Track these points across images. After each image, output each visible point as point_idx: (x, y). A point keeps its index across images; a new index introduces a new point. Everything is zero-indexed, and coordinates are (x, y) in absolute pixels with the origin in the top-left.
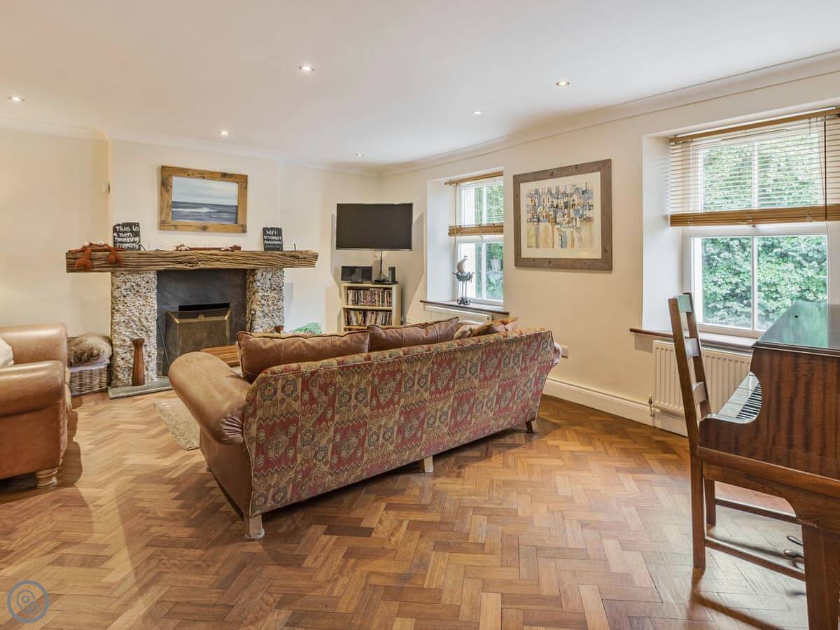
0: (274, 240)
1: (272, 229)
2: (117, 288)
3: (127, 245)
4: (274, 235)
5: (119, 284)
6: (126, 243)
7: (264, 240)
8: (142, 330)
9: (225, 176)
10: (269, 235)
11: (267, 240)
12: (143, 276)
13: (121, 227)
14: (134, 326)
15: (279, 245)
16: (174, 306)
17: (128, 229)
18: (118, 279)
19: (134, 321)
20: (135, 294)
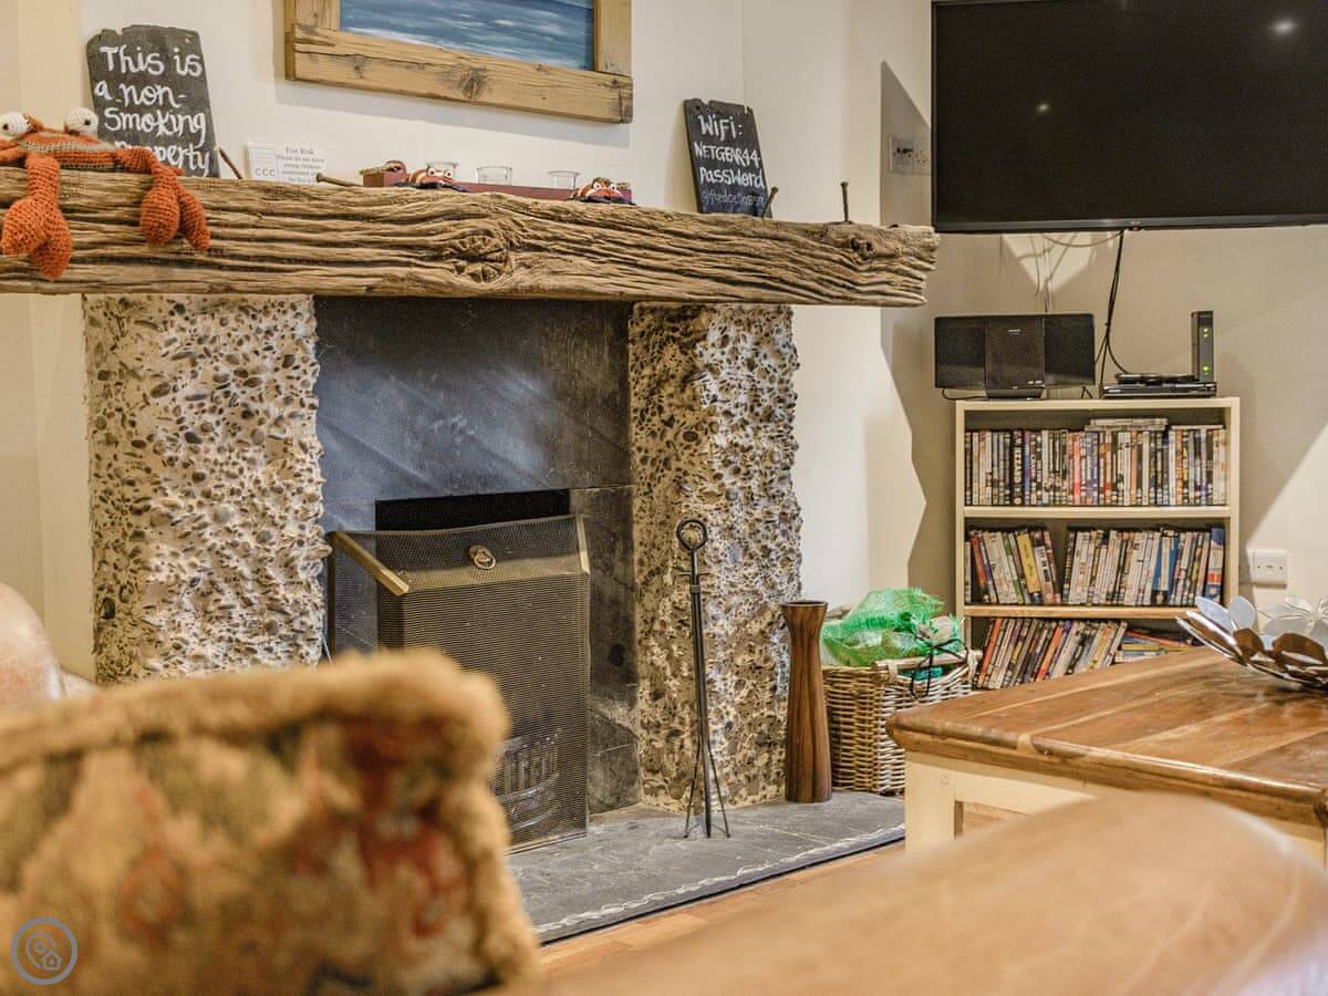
0: (734, 166)
1: (715, 109)
2: (157, 392)
4: (729, 141)
5: (167, 367)
6: (155, 139)
7: (695, 163)
8: (270, 628)
10: (706, 139)
11: (711, 164)
12: (266, 323)
13: (119, 51)
14: (237, 612)
17: (152, 62)
18: (161, 338)
19: (235, 579)
20: (233, 429)
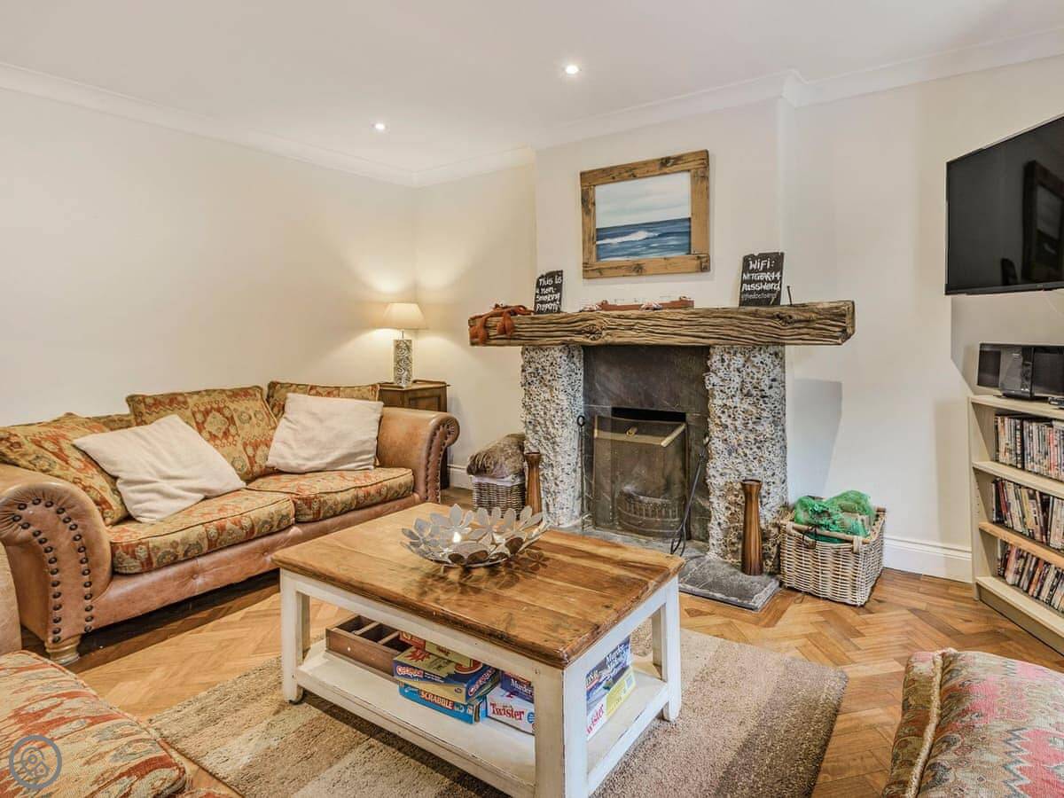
0: (764, 282)
1: (763, 257)
3: (547, 306)
4: (765, 270)
5: (524, 365)
6: (546, 302)
7: (743, 282)
9: (666, 164)
10: (753, 271)
11: (750, 282)
13: (543, 280)
15: (772, 291)
16: (605, 407)
17: (550, 281)
18: (524, 356)
